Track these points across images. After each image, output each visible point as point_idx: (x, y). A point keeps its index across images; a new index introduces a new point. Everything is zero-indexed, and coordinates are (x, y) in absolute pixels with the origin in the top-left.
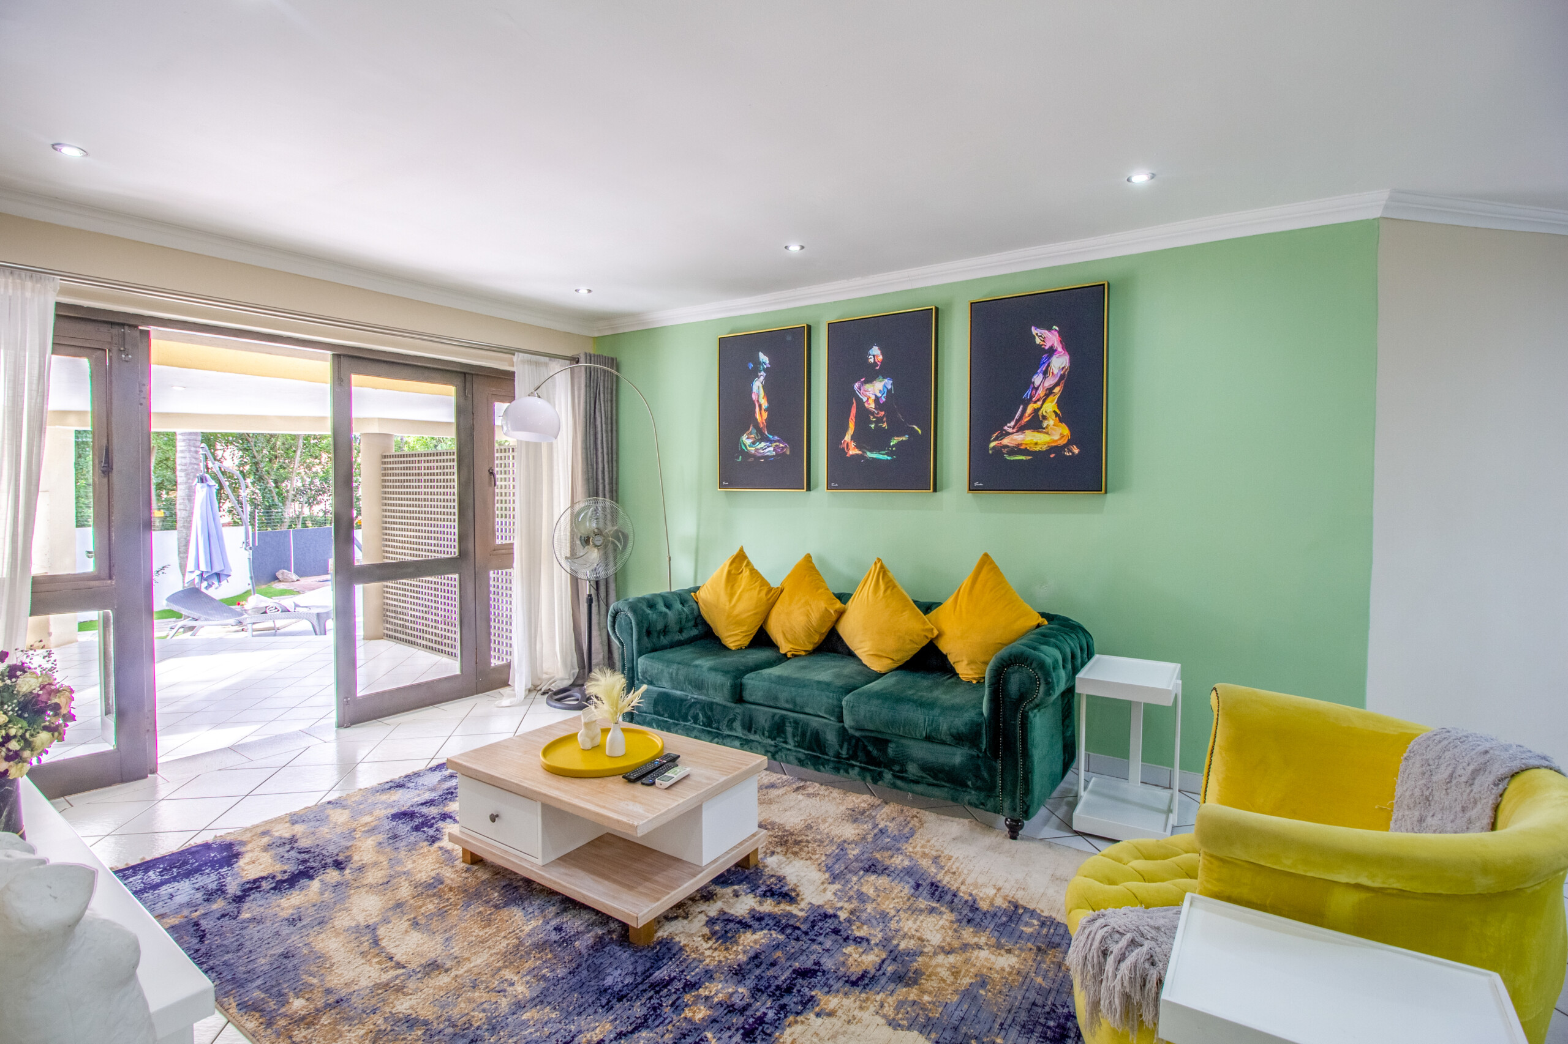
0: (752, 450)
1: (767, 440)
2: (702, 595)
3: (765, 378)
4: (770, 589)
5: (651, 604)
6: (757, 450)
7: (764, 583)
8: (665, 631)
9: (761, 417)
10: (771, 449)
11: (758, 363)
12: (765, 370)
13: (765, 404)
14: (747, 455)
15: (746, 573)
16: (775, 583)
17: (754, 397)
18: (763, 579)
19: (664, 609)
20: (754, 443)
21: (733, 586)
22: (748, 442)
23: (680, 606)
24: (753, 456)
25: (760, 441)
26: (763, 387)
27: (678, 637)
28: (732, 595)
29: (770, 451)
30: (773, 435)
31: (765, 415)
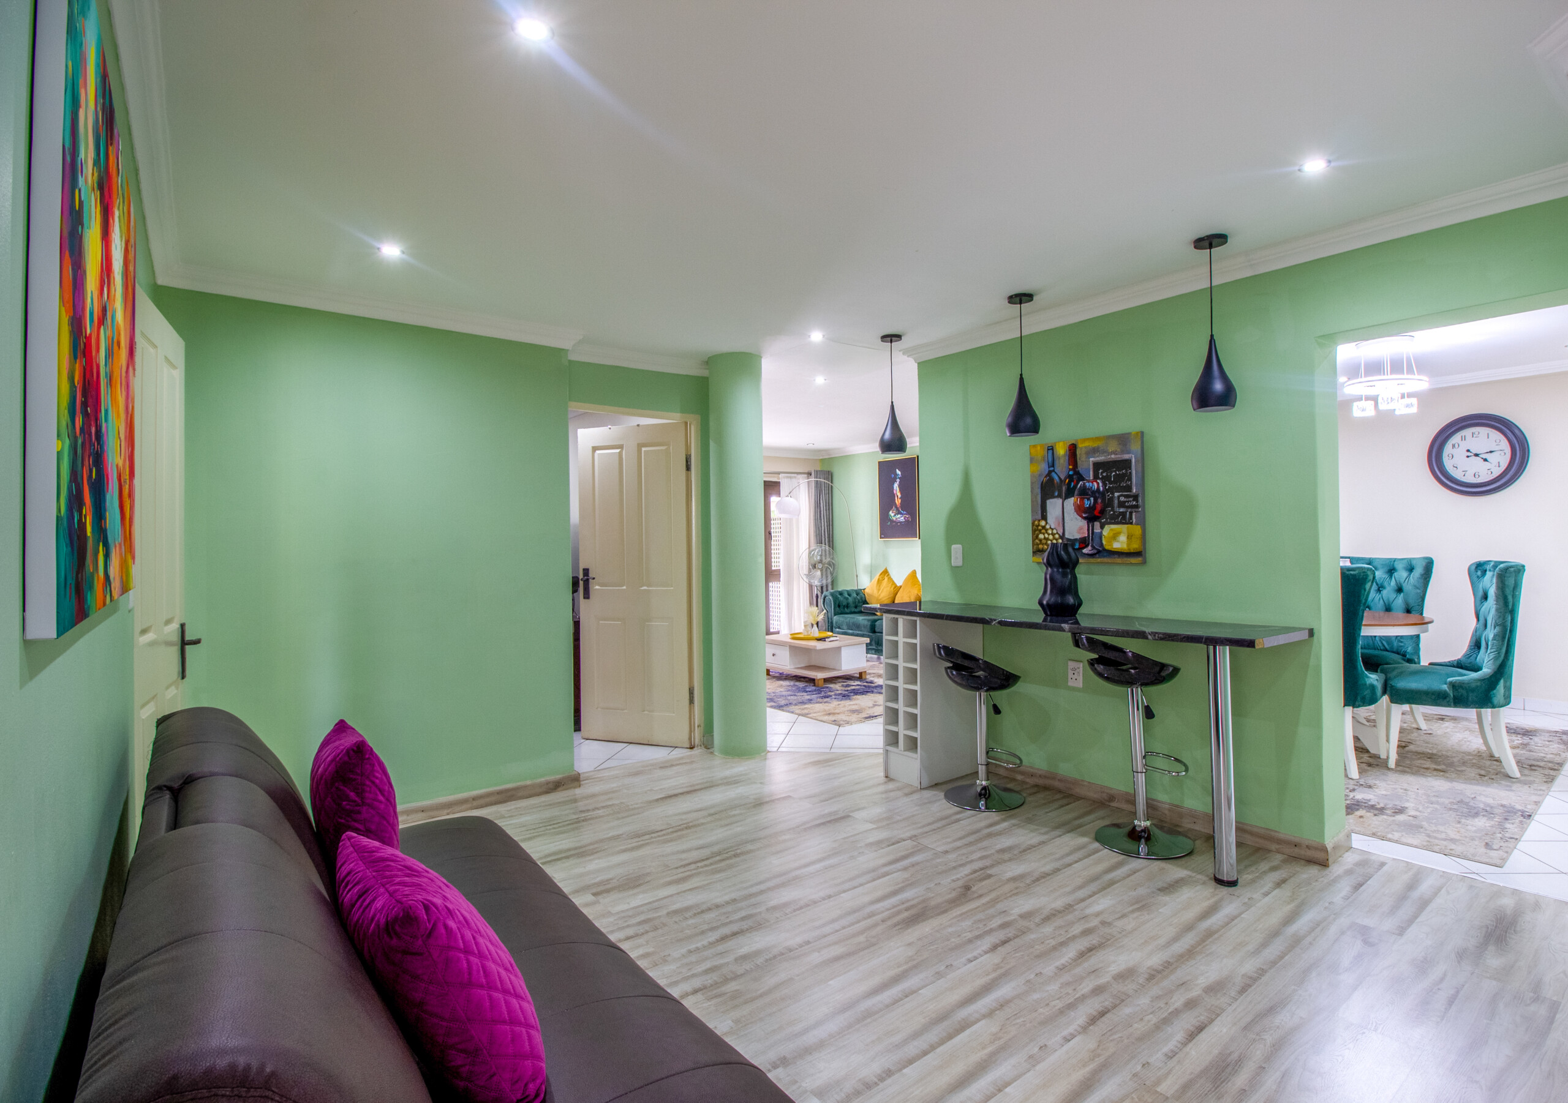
0: (894, 518)
1: (901, 514)
2: (866, 591)
3: (899, 482)
4: (896, 586)
5: (841, 593)
6: (896, 519)
7: (894, 583)
8: (847, 606)
9: (898, 502)
10: (903, 518)
11: (896, 474)
12: (899, 478)
13: (899, 495)
14: (892, 521)
15: (886, 579)
16: (899, 584)
17: (895, 492)
18: (893, 582)
19: (847, 596)
20: (895, 515)
21: (879, 586)
22: (893, 515)
23: (855, 596)
24: (895, 522)
25: (898, 514)
26: (899, 486)
27: (853, 610)
28: (879, 590)
29: (902, 519)
30: (904, 511)
31: (900, 501)
